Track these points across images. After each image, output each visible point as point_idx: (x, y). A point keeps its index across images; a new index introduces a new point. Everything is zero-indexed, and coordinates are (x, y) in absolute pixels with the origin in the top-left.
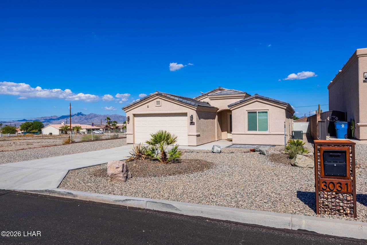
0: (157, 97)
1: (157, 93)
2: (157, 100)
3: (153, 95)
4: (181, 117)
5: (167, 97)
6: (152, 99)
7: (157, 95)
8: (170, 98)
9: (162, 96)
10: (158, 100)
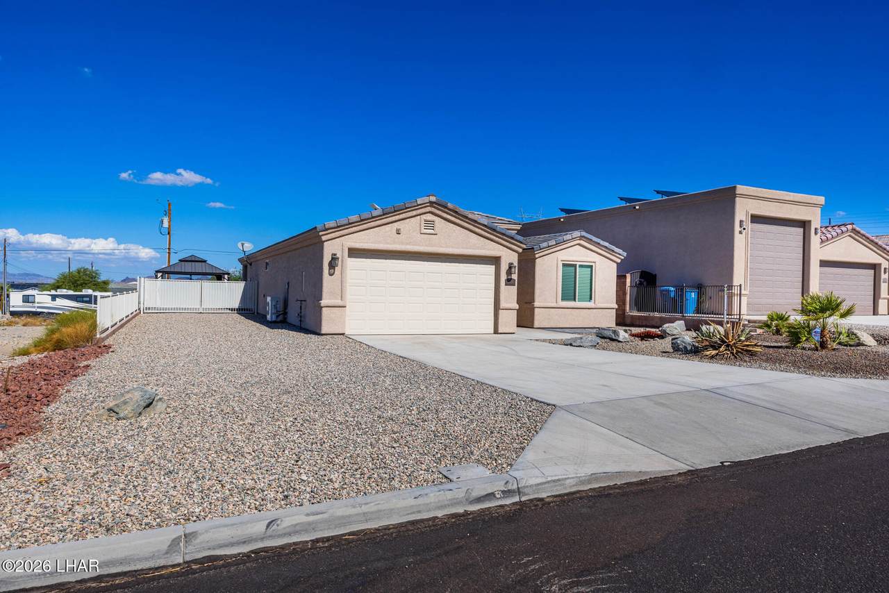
0: (429, 209)
1: (433, 199)
2: (425, 218)
3: (422, 203)
4: (478, 265)
5: (459, 214)
6: (414, 213)
7: (432, 204)
8: (467, 217)
9: (446, 207)
10: (430, 217)
